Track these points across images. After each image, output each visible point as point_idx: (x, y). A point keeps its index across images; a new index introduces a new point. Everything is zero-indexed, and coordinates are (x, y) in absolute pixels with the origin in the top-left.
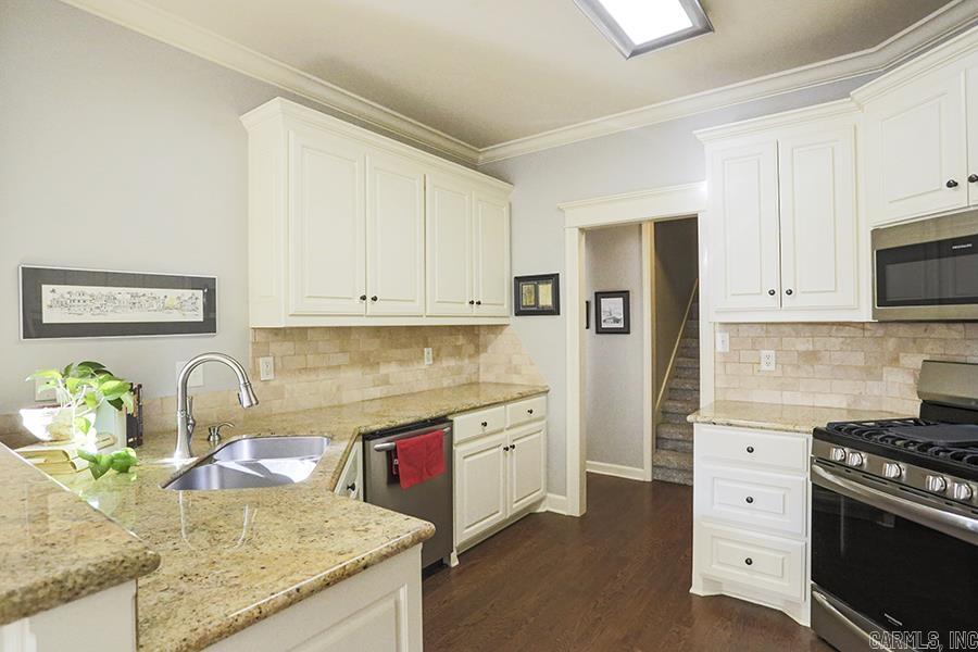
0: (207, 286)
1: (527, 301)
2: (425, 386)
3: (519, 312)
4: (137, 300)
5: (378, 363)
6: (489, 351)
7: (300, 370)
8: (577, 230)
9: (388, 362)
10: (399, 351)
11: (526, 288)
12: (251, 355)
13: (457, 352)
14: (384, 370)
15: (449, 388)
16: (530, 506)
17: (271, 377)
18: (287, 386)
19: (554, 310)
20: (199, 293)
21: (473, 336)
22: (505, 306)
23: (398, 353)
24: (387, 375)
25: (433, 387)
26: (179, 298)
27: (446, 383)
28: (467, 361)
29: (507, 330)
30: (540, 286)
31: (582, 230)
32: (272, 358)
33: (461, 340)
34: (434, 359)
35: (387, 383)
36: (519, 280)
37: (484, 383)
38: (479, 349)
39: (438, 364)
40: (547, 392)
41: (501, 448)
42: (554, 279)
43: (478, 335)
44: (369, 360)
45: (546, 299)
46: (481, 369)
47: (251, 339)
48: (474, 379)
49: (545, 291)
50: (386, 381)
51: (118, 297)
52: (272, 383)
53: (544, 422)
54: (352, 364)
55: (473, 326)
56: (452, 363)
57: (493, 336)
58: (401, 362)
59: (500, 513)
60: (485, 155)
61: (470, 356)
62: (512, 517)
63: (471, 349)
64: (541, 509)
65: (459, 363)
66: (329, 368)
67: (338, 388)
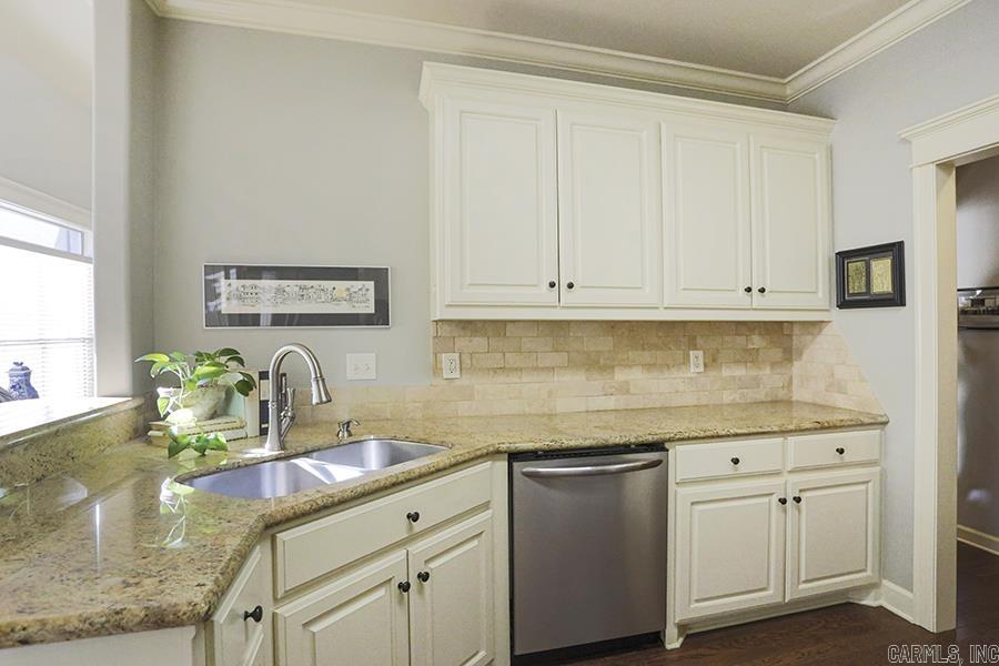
0: (379, 277)
1: (856, 286)
2: (690, 400)
3: (845, 303)
4: (305, 292)
5: (613, 367)
6: (805, 357)
7: (495, 370)
8: (933, 167)
9: (629, 366)
10: (646, 353)
11: (854, 267)
12: (431, 350)
13: (749, 357)
14: (620, 375)
15: (733, 405)
16: (848, 590)
17: (456, 374)
18: (476, 387)
19: (897, 298)
20: (371, 285)
21: (781, 336)
22: (820, 295)
23: (646, 356)
24: (627, 383)
25: (704, 401)
26: (348, 289)
27: (727, 397)
28: (768, 371)
29: (827, 330)
30: (874, 264)
31: (944, 166)
32: (456, 356)
33: (757, 341)
34: (705, 365)
35: (628, 392)
36: (843, 257)
37: (797, 401)
38: (789, 355)
39: (713, 373)
40: (885, 423)
41: (775, 499)
42: (895, 251)
43: (790, 336)
44: (598, 362)
45: (882, 282)
46: (795, 382)
47: (432, 332)
48: (782, 394)
49: (882, 270)
50: (624, 389)
51: (287, 289)
52: (457, 382)
53: (877, 469)
54: (572, 365)
55: (782, 322)
56: (740, 372)
57: (810, 337)
58: (650, 366)
59: (770, 592)
60: (797, 85)
61: (773, 365)
62: (794, 603)
63: (777, 354)
64: (869, 601)
65: (753, 373)
66: (536, 369)
67: (550, 393)
